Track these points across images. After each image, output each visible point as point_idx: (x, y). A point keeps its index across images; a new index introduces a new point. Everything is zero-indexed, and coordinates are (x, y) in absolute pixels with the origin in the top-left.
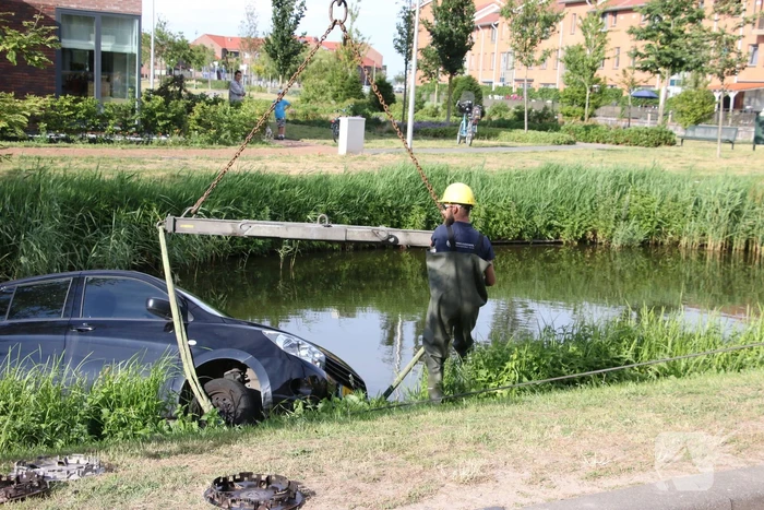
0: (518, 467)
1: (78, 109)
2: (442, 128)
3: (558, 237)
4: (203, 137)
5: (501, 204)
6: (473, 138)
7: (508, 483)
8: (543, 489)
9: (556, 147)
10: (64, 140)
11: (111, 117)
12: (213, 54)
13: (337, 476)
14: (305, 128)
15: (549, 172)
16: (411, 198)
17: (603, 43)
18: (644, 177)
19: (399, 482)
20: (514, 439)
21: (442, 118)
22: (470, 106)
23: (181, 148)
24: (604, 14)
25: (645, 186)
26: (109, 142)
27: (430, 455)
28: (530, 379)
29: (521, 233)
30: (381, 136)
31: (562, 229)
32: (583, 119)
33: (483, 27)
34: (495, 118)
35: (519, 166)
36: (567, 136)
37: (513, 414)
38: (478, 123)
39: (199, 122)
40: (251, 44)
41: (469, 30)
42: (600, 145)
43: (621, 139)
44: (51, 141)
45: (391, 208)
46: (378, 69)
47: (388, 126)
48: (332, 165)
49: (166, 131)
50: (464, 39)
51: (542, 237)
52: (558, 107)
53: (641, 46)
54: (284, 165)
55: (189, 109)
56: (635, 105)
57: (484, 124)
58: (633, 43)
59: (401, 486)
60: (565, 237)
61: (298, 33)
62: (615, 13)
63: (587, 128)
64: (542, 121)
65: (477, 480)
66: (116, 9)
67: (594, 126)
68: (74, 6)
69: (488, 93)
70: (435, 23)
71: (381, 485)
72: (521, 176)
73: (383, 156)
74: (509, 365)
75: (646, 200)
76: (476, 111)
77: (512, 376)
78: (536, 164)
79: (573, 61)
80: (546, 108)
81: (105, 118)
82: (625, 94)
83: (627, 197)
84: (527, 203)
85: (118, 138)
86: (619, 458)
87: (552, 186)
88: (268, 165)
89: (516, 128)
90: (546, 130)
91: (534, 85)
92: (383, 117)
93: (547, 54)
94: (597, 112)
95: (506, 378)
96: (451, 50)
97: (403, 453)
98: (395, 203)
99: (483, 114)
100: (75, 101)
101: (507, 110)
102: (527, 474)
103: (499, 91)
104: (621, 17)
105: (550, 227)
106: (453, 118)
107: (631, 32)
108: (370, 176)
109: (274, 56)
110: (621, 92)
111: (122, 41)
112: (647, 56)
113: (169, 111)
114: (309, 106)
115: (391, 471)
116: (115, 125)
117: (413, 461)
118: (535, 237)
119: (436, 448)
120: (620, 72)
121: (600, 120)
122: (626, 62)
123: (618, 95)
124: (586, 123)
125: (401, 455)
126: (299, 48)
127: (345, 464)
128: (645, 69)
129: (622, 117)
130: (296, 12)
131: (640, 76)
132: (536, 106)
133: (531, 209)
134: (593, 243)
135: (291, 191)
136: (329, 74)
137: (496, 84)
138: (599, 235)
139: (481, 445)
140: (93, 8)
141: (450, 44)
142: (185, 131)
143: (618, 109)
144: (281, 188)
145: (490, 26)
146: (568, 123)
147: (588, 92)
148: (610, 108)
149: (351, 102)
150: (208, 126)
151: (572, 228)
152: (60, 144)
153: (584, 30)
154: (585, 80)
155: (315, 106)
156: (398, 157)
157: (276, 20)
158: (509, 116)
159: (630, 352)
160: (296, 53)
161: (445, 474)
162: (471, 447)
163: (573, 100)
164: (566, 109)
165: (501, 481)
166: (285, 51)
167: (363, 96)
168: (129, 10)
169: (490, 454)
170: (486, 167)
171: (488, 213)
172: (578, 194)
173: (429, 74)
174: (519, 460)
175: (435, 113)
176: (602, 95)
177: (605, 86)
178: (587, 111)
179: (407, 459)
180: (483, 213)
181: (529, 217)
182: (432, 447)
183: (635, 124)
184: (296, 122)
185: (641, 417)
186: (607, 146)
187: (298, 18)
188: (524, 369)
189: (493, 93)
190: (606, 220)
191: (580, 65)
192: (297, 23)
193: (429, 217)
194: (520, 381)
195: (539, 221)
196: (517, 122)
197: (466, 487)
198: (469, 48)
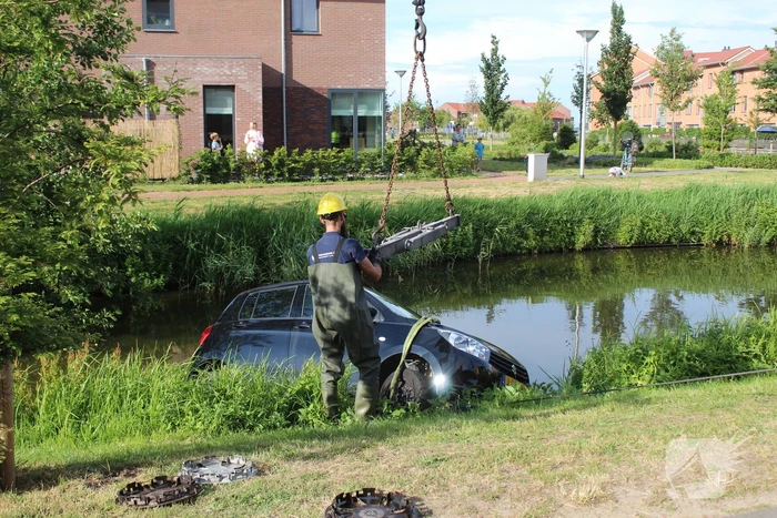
0: (640, 483)
1: (341, 157)
2: (610, 160)
3: (700, 240)
4: (429, 173)
5: (653, 216)
6: (632, 166)
7: (629, 504)
8: (664, 512)
9: (697, 171)
10: (331, 179)
11: (362, 162)
12: (449, 115)
13: (458, 492)
14: (508, 163)
15: (691, 190)
16: (582, 213)
17: (733, 92)
18: (768, 193)
19: (518, 500)
20: (640, 449)
21: (611, 153)
22: (630, 142)
23: (412, 181)
24: (733, 73)
25: (770, 199)
26: (362, 179)
27: (554, 467)
28: (667, 371)
29: (669, 238)
30: (564, 167)
31: (703, 234)
32: (719, 149)
33: (643, 86)
34: (651, 151)
35: (668, 187)
36: (707, 163)
37: (644, 417)
38: (636, 155)
39: (426, 162)
40: (473, 107)
41: (628, 87)
42: (733, 169)
43: (750, 163)
44: (322, 180)
45: (567, 221)
46: (567, 120)
47: (569, 160)
48: (522, 190)
49: (401, 169)
50: (624, 94)
51: (687, 241)
52: (700, 142)
53: (763, 93)
54: (485, 191)
55: (418, 152)
56: (760, 138)
57: (643, 156)
58: (757, 91)
59: (519, 505)
60: (705, 240)
61: (503, 96)
62: (742, 71)
63: (722, 156)
64: (687, 152)
65: (595, 501)
66: (368, 86)
67: (728, 154)
68: (340, 87)
69: (647, 134)
70: (603, 83)
71: (500, 503)
72: (669, 194)
73: (561, 182)
74: (648, 360)
75: (770, 210)
76: (635, 146)
77: (651, 369)
78: (681, 184)
79: (710, 107)
80: (690, 142)
81: (359, 163)
82: (752, 130)
83: (755, 208)
84: (674, 215)
85: (368, 176)
86: (744, 475)
87: (694, 201)
88: (474, 191)
89: (668, 157)
90: (690, 158)
91: (682, 126)
92: (566, 153)
93: (690, 101)
94: (730, 144)
95: (645, 371)
96: (616, 103)
97: (529, 465)
98: (569, 217)
99: (641, 149)
100: (339, 152)
101: (660, 145)
102: (649, 493)
103: (656, 131)
104: (746, 74)
105: (693, 233)
106: (619, 152)
107: (754, 83)
108: (550, 196)
109: (486, 113)
110: (749, 129)
111: (372, 108)
112: (768, 100)
113: (404, 155)
114: (513, 148)
115: (512, 486)
116: (366, 167)
117: (537, 475)
118: (682, 241)
119: (562, 459)
120: (748, 113)
121: (733, 150)
122: (752, 105)
123: (747, 131)
124: (721, 152)
125: (527, 467)
126: (505, 107)
127: (469, 477)
128: (767, 110)
129: (751, 147)
130: (501, 81)
131: (764, 116)
132: (683, 141)
133: (678, 220)
134: (728, 245)
135: (488, 211)
136: (530, 125)
137: (654, 126)
138: (733, 239)
139: (606, 456)
140: (352, 87)
141: (615, 98)
142: (415, 169)
143: (747, 142)
144: (481, 209)
145: (647, 86)
146: (708, 152)
147: (723, 129)
148: (741, 141)
149: (543, 144)
150: (432, 165)
151: (711, 233)
152: (328, 182)
153: (719, 84)
154: (720, 120)
155: (517, 147)
156: (574, 182)
157: (487, 88)
158: (662, 149)
159: (757, 347)
160: (502, 110)
161: (564, 493)
162: (596, 459)
163: (711, 136)
164: (707, 142)
165: (621, 500)
166: (494, 108)
167: (553, 139)
168: (377, 86)
169: (614, 468)
170: (642, 187)
171: (643, 223)
172: (715, 206)
173: (602, 121)
174: (642, 476)
175: (606, 149)
176: (733, 131)
177: (736, 124)
178: (723, 143)
179: (531, 472)
180: (639, 223)
181: (676, 225)
182: (558, 459)
183: (760, 152)
184: (502, 159)
185: (767, 425)
186: (739, 169)
187: (503, 86)
188: (662, 362)
189: (652, 133)
190: (739, 226)
191: (716, 109)
192: (502, 89)
193: (596, 227)
194: (658, 374)
195: (684, 228)
196: (668, 153)
197: (584, 508)
198: (629, 100)
